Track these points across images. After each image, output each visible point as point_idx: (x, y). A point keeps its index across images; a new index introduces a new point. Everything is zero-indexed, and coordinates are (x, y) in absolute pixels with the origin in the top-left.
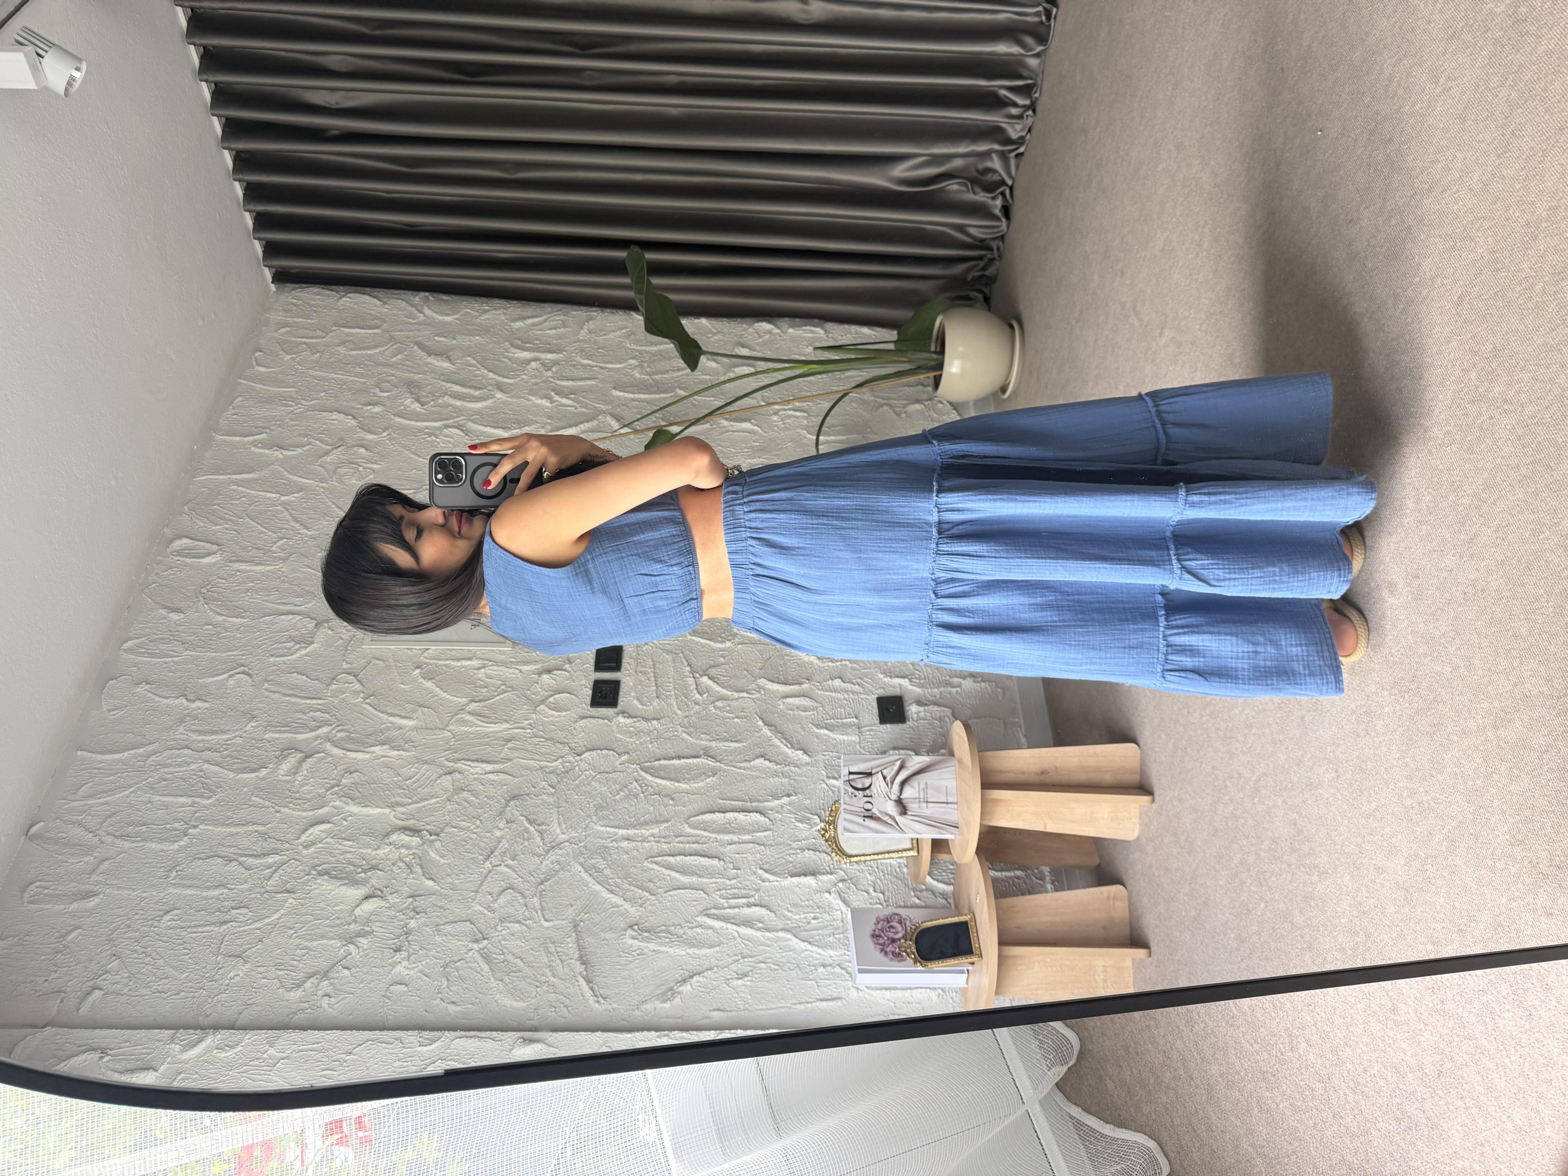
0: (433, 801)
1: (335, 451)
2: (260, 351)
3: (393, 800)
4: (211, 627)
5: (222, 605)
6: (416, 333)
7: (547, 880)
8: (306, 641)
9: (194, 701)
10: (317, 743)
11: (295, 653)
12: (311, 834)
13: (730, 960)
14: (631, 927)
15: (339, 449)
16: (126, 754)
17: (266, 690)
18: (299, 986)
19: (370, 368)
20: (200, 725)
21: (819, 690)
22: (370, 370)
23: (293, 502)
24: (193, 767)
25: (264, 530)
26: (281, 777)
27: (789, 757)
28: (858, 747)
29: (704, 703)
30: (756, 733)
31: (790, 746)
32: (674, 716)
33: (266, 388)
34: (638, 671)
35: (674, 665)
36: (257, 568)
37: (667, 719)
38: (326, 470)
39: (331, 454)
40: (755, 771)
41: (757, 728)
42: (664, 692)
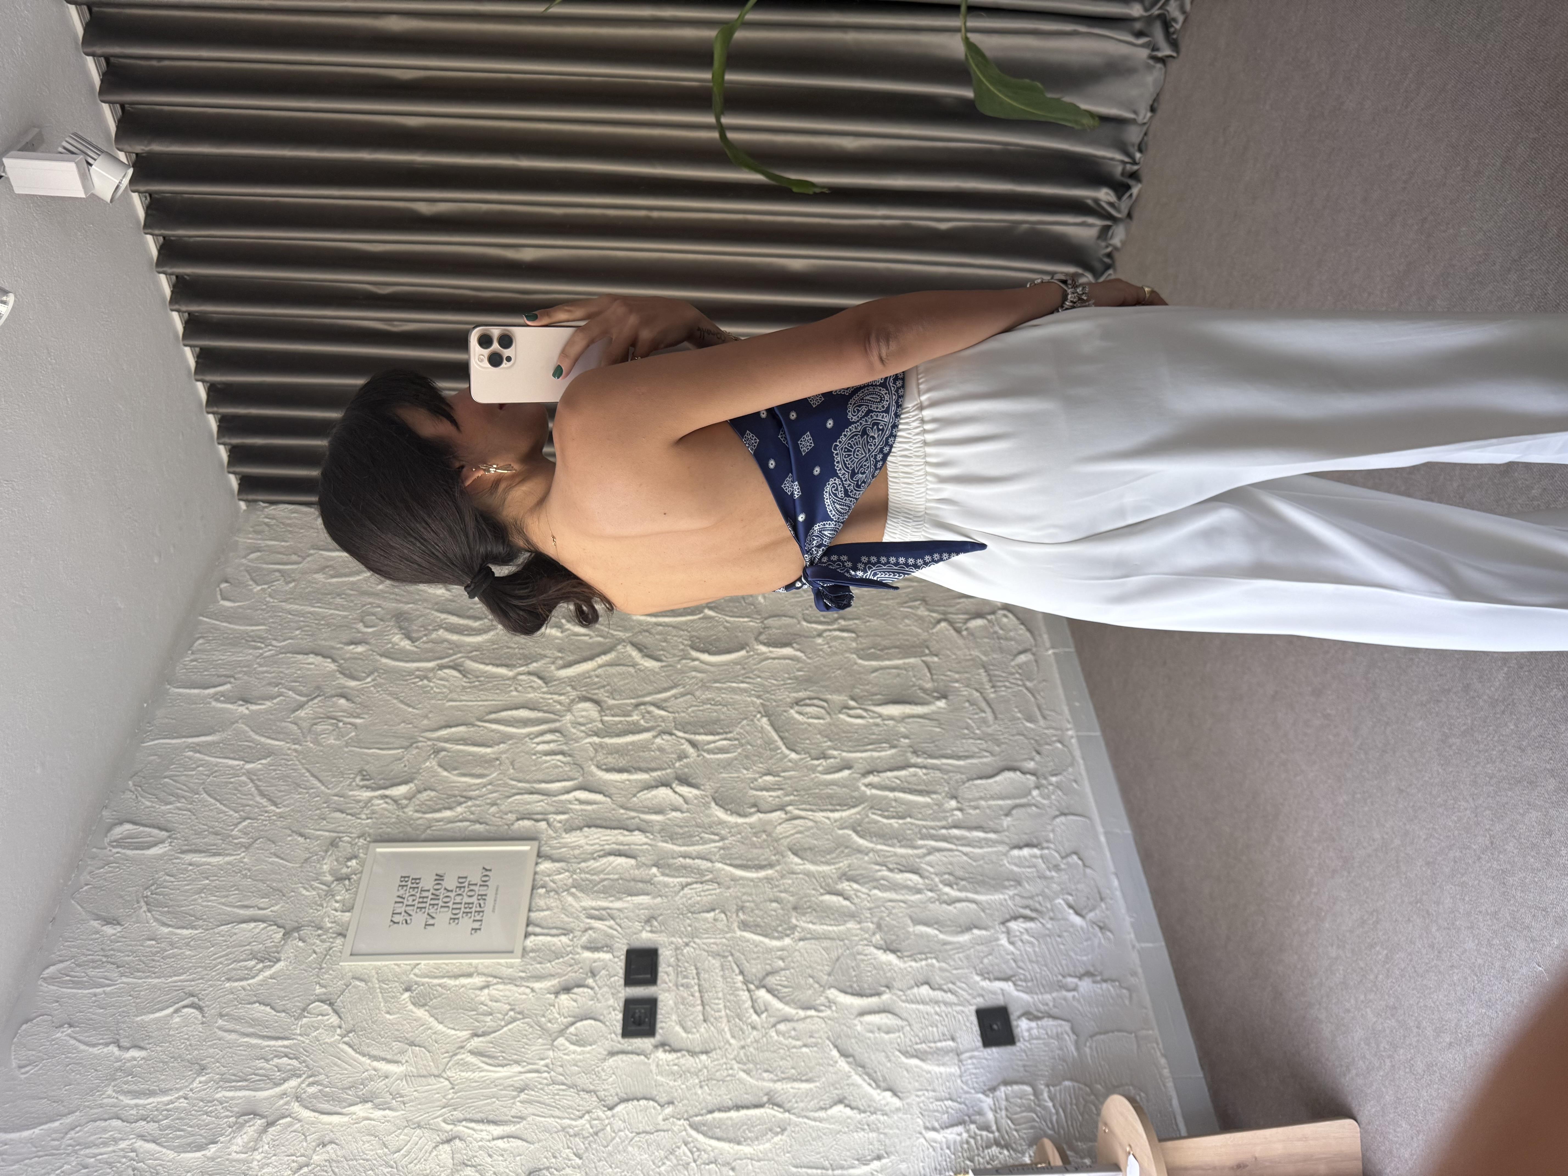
1: (310, 703)
2: (227, 582)
4: (154, 942)
5: (168, 912)
8: (269, 958)
9: (128, 1049)
10: (281, 1102)
11: (257, 975)
15: (316, 701)
16: (37, 1131)
17: (220, 1028)
19: (352, 598)
20: (135, 1083)
21: (903, 1001)
22: (352, 601)
23: (260, 770)
24: (123, 1145)
25: (224, 808)
26: (234, 1156)
27: (874, 1101)
28: (959, 1081)
29: (763, 1027)
30: (831, 1068)
31: (874, 1085)
32: (727, 1046)
33: (232, 626)
34: (679, 983)
35: (721, 973)
36: (214, 860)
37: (718, 1051)
38: (300, 728)
39: (306, 706)
40: (834, 1124)
41: (832, 1060)
42: (713, 1012)
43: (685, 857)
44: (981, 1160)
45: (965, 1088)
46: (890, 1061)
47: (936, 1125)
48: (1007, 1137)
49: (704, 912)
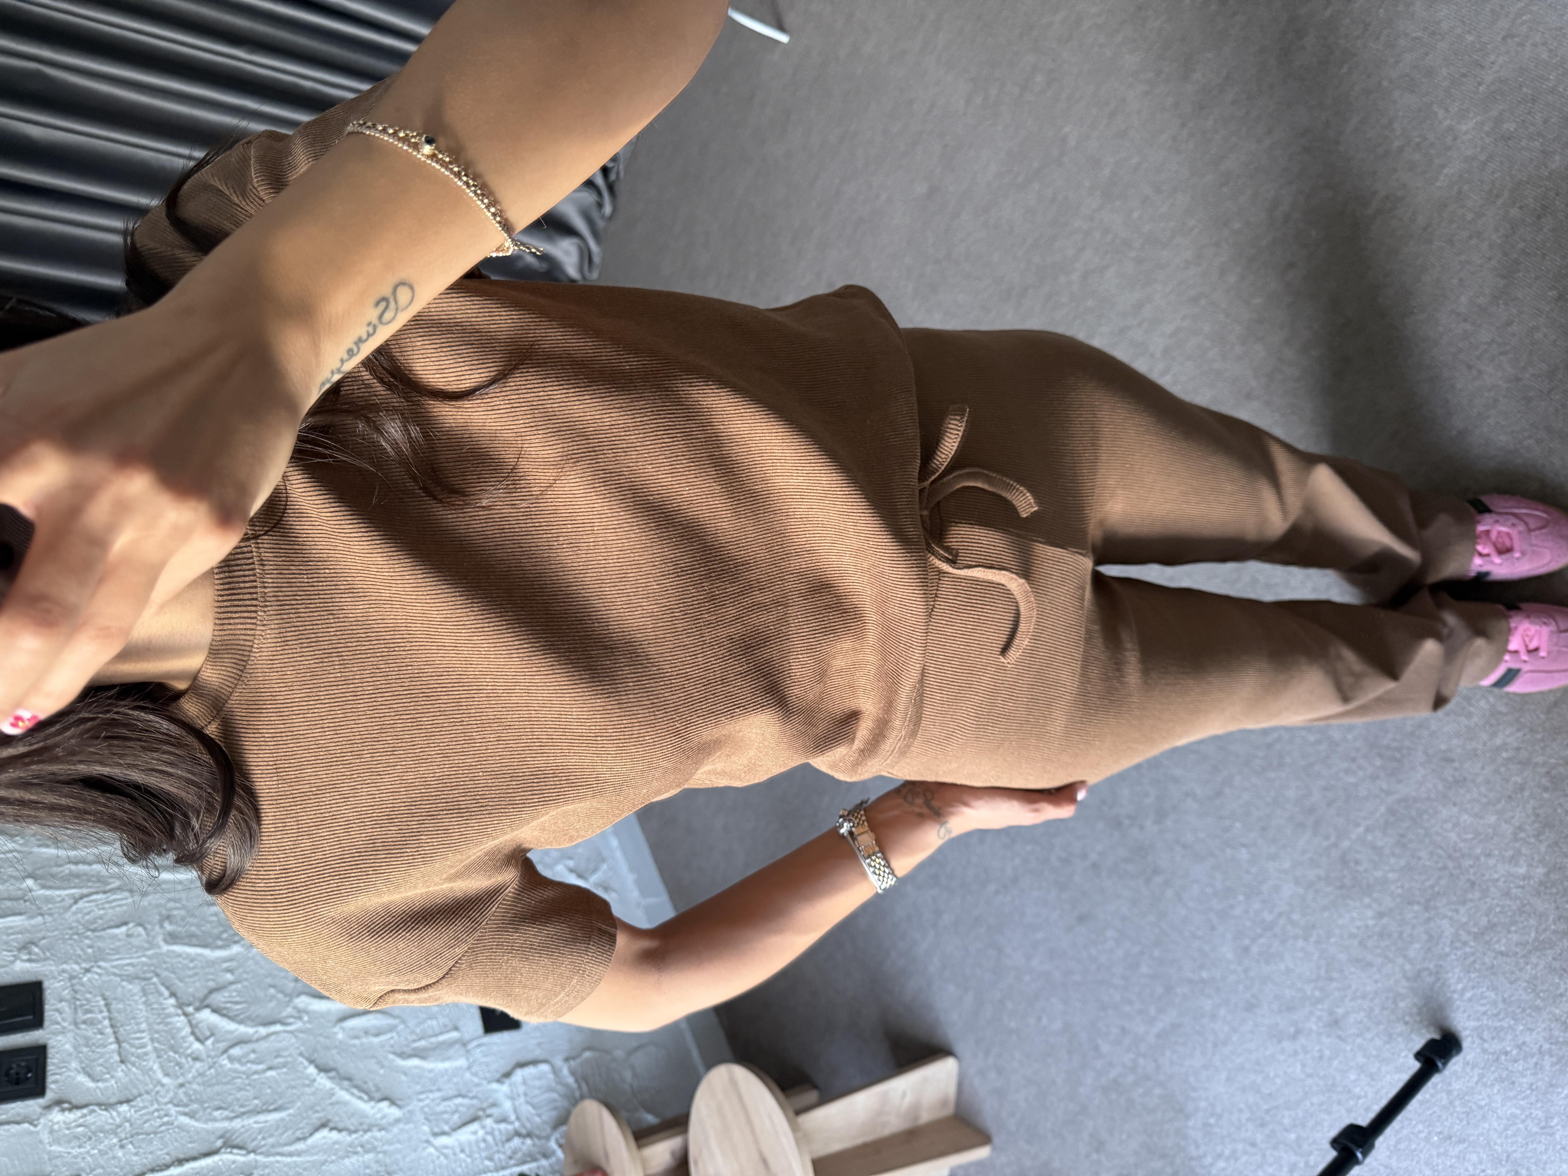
27: (366, 1116)
28: (468, 1075)
29: (209, 1056)
30: (307, 1090)
31: (366, 1097)
32: (158, 1088)
34: (79, 1020)
35: (143, 999)
37: (146, 1096)
40: (316, 1154)
41: (307, 1078)
42: (133, 1050)
43: (76, 863)
44: (502, 1157)
45: (476, 1080)
46: (383, 1067)
47: (446, 1128)
48: (528, 1125)
49: (110, 927)
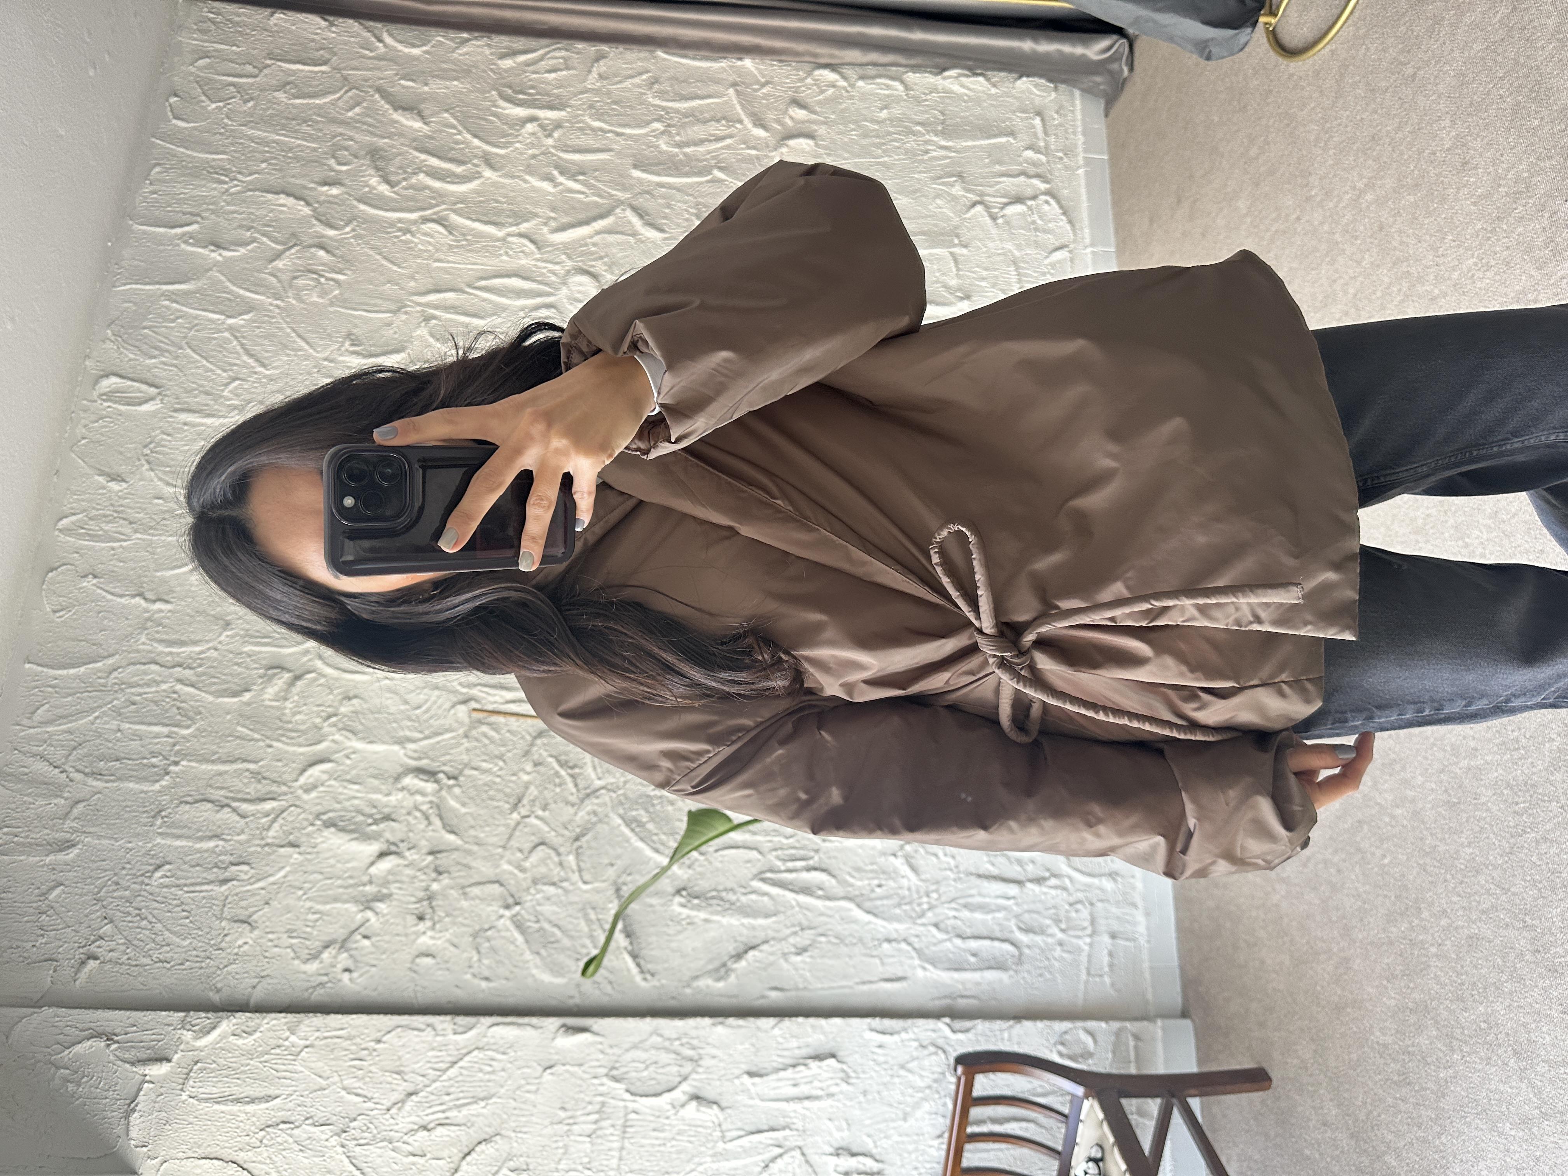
0: (447, 736)
1: (288, 253)
2: (176, 95)
3: (401, 734)
4: (161, 501)
5: (173, 473)
6: (378, 73)
7: (584, 835)
9: (155, 601)
10: (305, 659)
12: (311, 776)
13: (788, 931)
14: (678, 892)
15: (293, 251)
16: (82, 669)
18: (315, 956)
19: (321, 126)
20: (166, 633)
22: (321, 130)
23: (243, 326)
24: (164, 687)
25: (211, 367)
26: (267, 703)
33: (189, 152)
36: (209, 421)
38: (280, 281)
39: (283, 256)
